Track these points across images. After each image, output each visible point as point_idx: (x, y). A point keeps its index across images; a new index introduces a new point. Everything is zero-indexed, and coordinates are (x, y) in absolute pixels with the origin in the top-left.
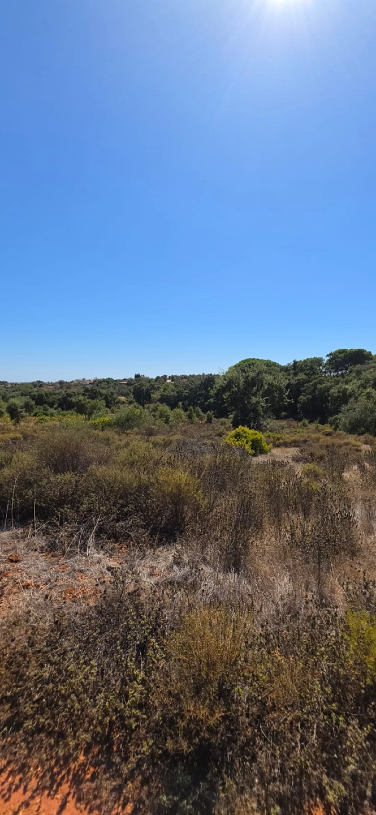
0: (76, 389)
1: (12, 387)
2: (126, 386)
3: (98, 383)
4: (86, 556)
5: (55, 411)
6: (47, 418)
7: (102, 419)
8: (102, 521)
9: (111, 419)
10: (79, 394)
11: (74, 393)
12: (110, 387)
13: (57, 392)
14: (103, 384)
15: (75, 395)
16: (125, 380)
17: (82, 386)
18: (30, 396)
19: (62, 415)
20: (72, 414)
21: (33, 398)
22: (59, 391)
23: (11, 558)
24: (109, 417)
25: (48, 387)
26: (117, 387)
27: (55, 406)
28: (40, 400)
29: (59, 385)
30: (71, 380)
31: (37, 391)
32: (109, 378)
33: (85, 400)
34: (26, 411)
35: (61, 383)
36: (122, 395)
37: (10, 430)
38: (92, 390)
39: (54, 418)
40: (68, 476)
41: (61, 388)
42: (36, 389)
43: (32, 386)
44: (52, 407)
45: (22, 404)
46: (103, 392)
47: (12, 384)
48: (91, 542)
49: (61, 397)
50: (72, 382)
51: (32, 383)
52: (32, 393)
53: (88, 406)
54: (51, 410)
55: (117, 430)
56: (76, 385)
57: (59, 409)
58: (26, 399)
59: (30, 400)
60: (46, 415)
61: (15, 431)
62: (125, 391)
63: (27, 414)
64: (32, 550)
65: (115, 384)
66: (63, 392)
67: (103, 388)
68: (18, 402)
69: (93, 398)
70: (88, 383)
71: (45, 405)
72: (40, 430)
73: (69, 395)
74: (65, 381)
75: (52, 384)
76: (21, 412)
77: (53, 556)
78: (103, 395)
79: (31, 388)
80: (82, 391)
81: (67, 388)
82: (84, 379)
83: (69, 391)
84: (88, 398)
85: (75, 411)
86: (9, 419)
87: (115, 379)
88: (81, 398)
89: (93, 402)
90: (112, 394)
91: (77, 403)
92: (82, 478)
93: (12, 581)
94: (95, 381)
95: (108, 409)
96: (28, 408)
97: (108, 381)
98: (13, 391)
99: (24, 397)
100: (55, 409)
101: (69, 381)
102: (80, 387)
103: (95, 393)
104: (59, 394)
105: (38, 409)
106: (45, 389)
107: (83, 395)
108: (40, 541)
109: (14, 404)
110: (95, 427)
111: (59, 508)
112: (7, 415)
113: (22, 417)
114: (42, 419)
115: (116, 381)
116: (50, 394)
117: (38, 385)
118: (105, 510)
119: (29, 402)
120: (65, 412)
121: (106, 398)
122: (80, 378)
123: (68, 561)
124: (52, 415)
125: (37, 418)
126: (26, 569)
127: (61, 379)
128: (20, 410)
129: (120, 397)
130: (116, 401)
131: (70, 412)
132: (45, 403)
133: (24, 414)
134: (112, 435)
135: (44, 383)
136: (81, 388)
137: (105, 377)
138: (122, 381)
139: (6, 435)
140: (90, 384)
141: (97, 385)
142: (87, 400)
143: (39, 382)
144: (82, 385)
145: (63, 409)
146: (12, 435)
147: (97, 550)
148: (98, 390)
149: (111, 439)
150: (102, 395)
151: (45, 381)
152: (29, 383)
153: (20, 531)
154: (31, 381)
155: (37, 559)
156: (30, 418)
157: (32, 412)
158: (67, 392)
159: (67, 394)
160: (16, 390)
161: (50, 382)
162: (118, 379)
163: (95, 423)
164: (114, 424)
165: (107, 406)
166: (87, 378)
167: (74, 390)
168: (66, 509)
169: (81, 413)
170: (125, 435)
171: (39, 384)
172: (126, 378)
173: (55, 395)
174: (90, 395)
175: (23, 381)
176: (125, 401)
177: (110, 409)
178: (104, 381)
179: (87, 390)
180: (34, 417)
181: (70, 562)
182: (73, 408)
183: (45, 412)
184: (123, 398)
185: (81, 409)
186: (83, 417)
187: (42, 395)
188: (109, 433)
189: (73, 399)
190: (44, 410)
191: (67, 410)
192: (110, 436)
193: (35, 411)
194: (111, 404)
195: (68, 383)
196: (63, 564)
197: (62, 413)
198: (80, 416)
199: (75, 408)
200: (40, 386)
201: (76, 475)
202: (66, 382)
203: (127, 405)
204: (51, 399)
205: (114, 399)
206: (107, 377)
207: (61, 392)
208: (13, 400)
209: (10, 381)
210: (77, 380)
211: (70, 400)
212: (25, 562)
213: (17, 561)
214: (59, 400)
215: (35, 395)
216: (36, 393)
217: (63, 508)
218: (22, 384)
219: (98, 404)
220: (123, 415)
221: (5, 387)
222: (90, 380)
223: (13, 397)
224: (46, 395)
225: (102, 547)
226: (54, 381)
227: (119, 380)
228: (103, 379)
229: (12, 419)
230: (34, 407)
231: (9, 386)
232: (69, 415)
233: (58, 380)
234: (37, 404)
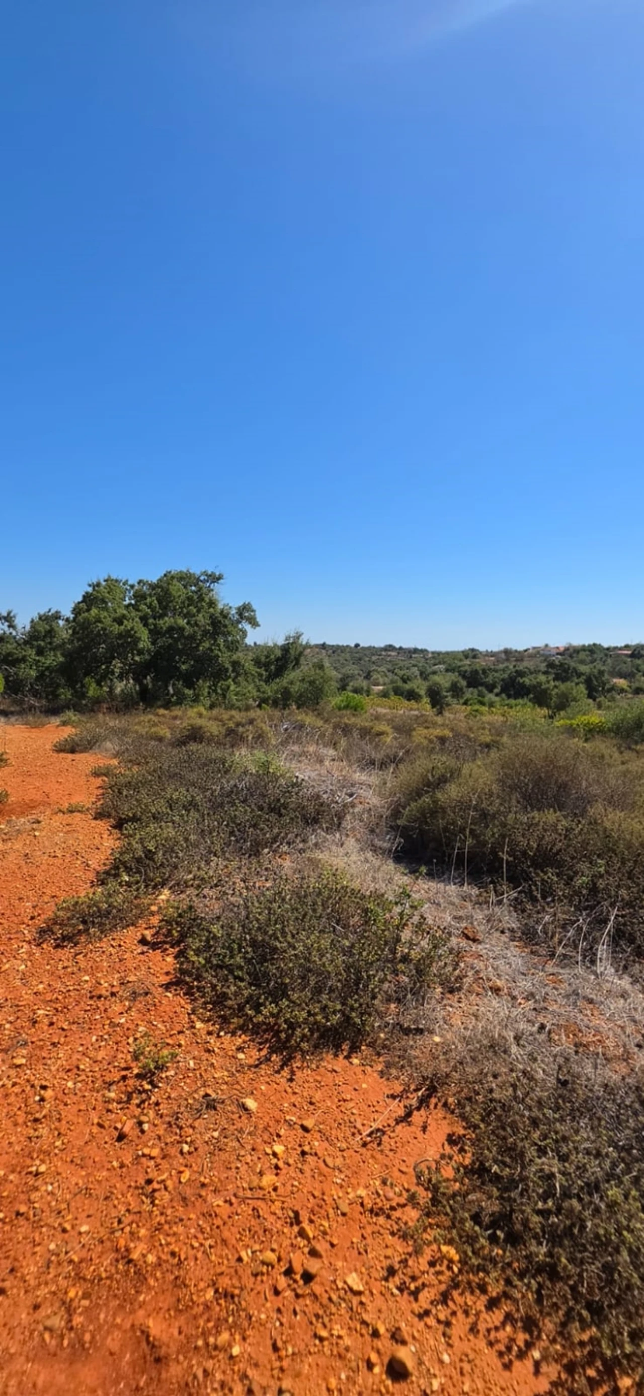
0: (531, 663)
1: (433, 658)
2: (629, 660)
3: (572, 652)
4: (595, 973)
5: (497, 699)
6: (485, 709)
7: (584, 719)
8: (623, 916)
9: (603, 720)
10: (537, 672)
11: (529, 669)
12: (595, 660)
13: (501, 666)
14: (582, 656)
15: (531, 673)
16: (627, 647)
17: (543, 658)
18: (459, 672)
19: (507, 705)
20: (524, 705)
21: (463, 675)
22: (504, 665)
23: (466, 931)
24: (596, 717)
25: (487, 658)
26: (609, 661)
27: (496, 690)
28: (474, 679)
29: (503, 656)
30: (525, 648)
31: (470, 665)
32: (594, 644)
33: (548, 682)
34: (453, 697)
35: (507, 652)
36: (621, 675)
37: (436, 723)
38: (561, 665)
39: (494, 709)
40: (551, 816)
41: (507, 660)
42: (468, 662)
43: (463, 658)
44: (491, 691)
45: (448, 685)
46: (583, 668)
47: (433, 653)
48: (602, 950)
49: (506, 676)
50: (526, 651)
51: (463, 652)
52: (462, 669)
53: (553, 693)
54: (490, 697)
55: (615, 742)
56: (532, 656)
57: (503, 695)
58: (453, 678)
59: (460, 679)
60: (482, 703)
61: (443, 725)
62: (625, 668)
63: (455, 701)
64: (497, 930)
65: (606, 655)
66: (511, 667)
67: (582, 662)
68: (444, 680)
69: (564, 680)
70: (554, 652)
71: (480, 688)
72: (478, 729)
73: (521, 674)
74: (514, 648)
75: (493, 654)
76: (446, 697)
77: (532, 952)
78: (583, 674)
79: (461, 660)
80: (543, 667)
81: (517, 661)
82: (547, 645)
83: (521, 667)
84: (554, 680)
85: (530, 700)
86: (429, 707)
87: (606, 645)
88: (542, 678)
89: (563, 687)
90: (601, 673)
91: (535, 687)
92: (577, 825)
93: (473, 972)
94: (567, 649)
95: (590, 701)
96: (456, 690)
97: (592, 649)
98: (435, 665)
99: (450, 673)
100: (497, 695)
101: (521, 648)
102: (539, 660)
103: (566, 671)
104: (504, 670)
105: (470, 693)
106: (481, 663)
107: (545, 673)
108: (511, 920)
109: (436, 684)
110: (571, 731)
111: (539, 871)
112: (426, 699)
113: (448, 705)
114: (477, 711)
115: (608, 649)
116: (490, 669)
117: (471, 654)
118: (627, 898)
119: (458, 682)
120: (512, 701)
121: (588, 682)
122: (540, 644)
123: (561, 971)
124: (491, 705)
125: (469, 708)
126: (491, 960)
127: (509, 646)
128: (445, 694)
129: (615, 680)
130: (607, 687)
131: (520, 701)
132: (482, 684)
133: (449, 699)
134: (609, 751)
135: (481, 653)
136: (541, 662)
137: (587, 641)
138: (621, 649)
139: (431, 730)
140: (558, 654)
141: (571, 656)
142: (552, 683)
143: (473, 650)
144: (543, 655)
145: (509, 696)
146: (438, 732)
147: (617, 971)
148: (573, 664)
149: (607, 757)
150: (579, 675)
151: (482, 649)
152: (458, 652)
153: (475, 891)
154: (461, 649)
155: (507, 949)
156: (458, 706)
157: (462, 697)
158: (517, 668)
159: (517, 671)
160: (440, 663)
161: (490, 650)
162: (613, 644)
163: (571, 725)
164: (610, 730)
165: (590, 696)
166: (553, 644)
167: (526, 664)
168: (550, 875)
169: (541, 705)
170: (633, 755)
171: (473, 654)
172: (630, 643)
173: (496, 671)
174: (556, 674)
175: (450, 649)
176: (625, 687)
177: (594, 700)
178: (583, 648)
179: (551, 665)
180: (464, 707)
181: (565, 973)
182: (527, 694)
183: (480, 698)
184: (621, 682)
185: (540, 698)
186: (545, 711)
187: (476, 671)
188: (602, 746)
189: (526, 681)
190: (479, 695)
191: (515, 699)
192: (607, 752)
193: (468, 695)
194: (597, 691)
195: (519, 652)
196: (553, 974)
197: (507, 702)
198: (539, 710)
199: (531, 696)
200: (475, 657)
201: (565, 817)
202: (516, 651)
203: (630, 696)
204: (489, 680)
205: (604, 684)
206: (591, 643)
207: (507, 667)
208: (436, 678)
209: (431, 649)
210: (534, 648)
211: (521, 681)
212: (488, 946)
213: (474, 940)
214: (503, 680)
215: (466, 671)
216: (467, 668)
217: (546, 873)
218: (447, 653)
219: (574, 691)
220: (629, 715)
221: (424, 657)
222: (558, 648)
223: (434, 673)
224: (484, 671)
225: (625, 968)
226: (496, 649)
227: (616, 648)
228: (584, 646)
229: (433, 706)
230: (465, 689)
231: (430, 655)
232: (518, 708)
233: (502, 648)
234: (469, 685)
